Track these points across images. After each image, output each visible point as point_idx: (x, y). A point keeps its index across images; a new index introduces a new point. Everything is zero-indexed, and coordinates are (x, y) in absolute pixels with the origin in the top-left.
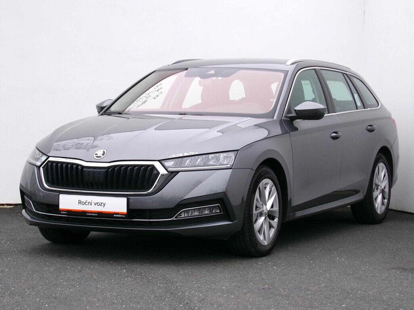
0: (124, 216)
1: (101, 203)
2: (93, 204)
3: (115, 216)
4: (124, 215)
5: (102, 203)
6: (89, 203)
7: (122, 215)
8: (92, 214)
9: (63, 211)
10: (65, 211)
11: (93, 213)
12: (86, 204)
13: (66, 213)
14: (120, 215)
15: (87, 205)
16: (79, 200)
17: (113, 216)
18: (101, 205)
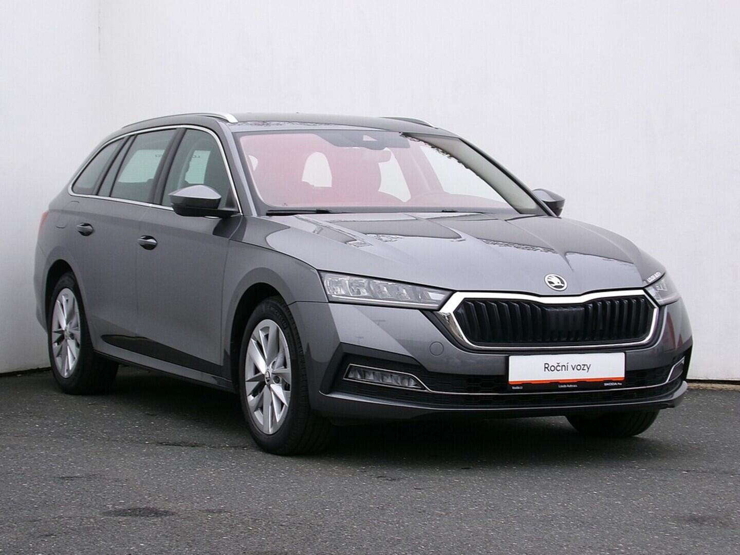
0: (621, 384)
1: (583, 365)
2: (570, 368)
3: (606, 384)
4: (620, 382)
6: (564, 367)
7: (617, 382)
8: (568, 386)
9: (515, 386)
11: (570, 384)
12: (558, 368)
13: (521, 388)
14: (614, 382)
15: (559, 370)
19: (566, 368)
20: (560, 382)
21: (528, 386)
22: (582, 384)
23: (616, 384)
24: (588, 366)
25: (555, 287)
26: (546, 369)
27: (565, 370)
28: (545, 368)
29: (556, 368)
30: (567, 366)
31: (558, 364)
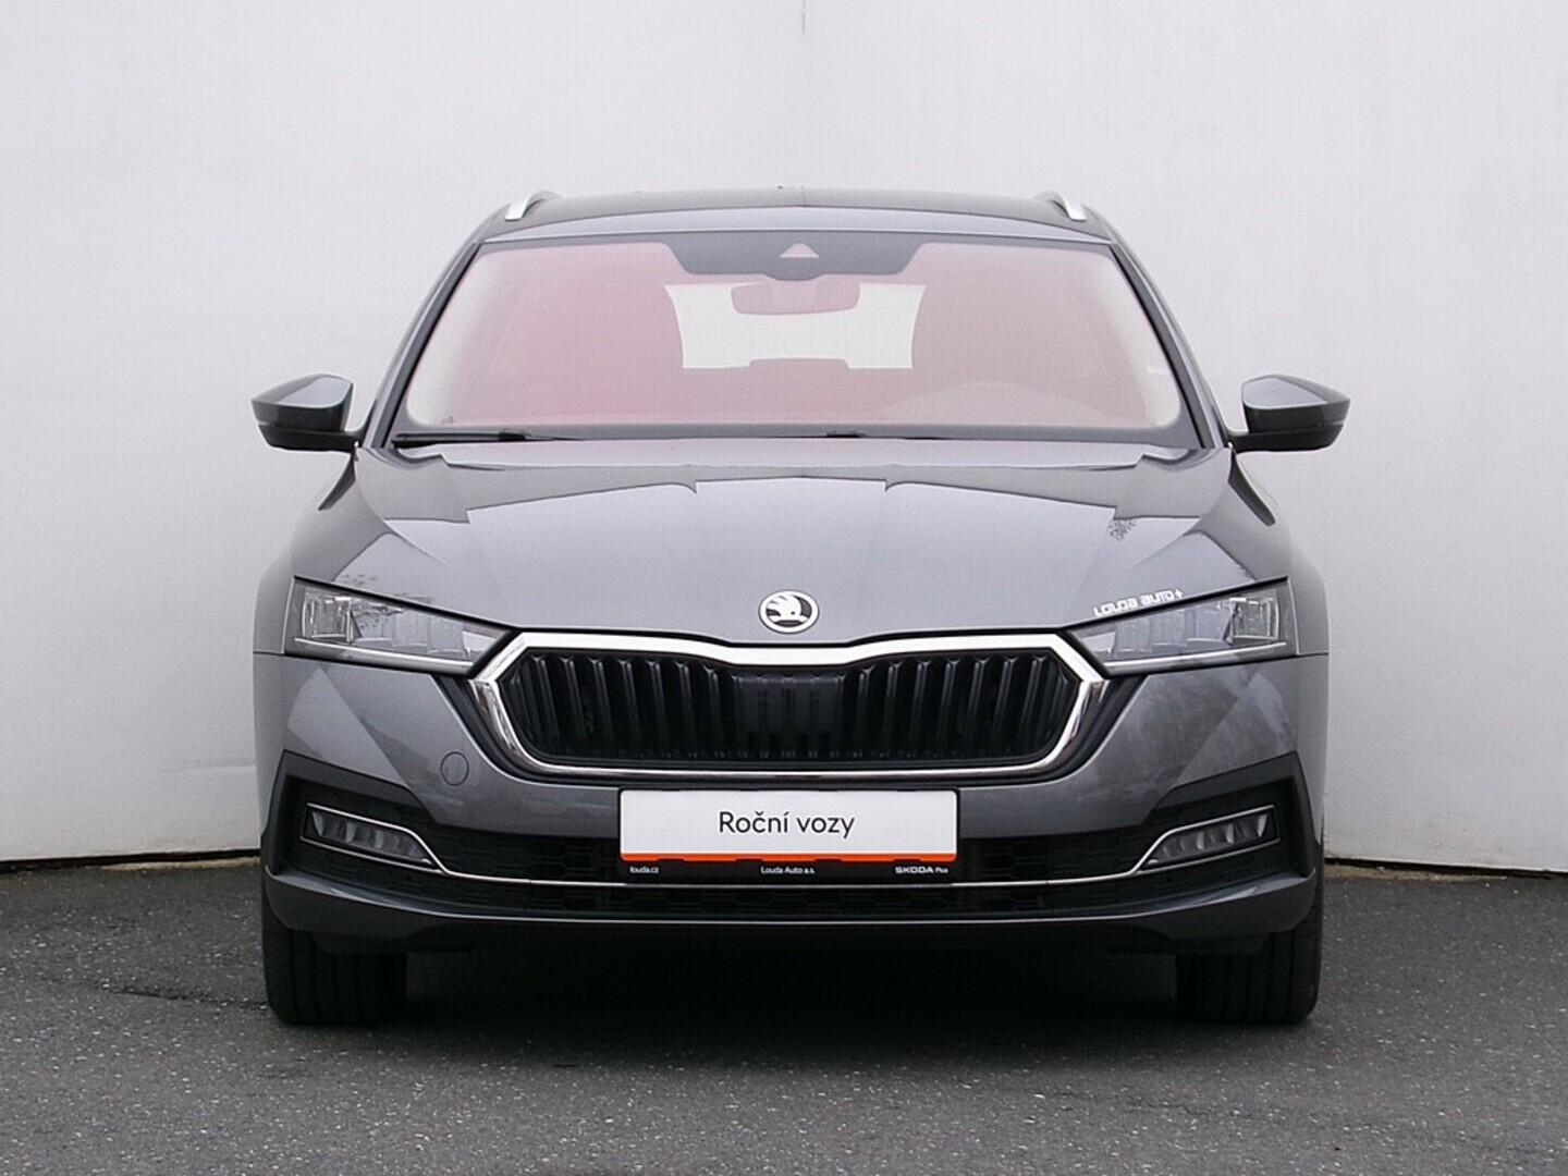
0: (946, 871)
1: (830, 819)
2: (793, 825)
3: (899, 870)
4: (943, 865)
5: (836, 820)
6: (774, 823)
7: (934, 865)
8: (787, 870)
9: (639, 864)
10: (650, 864)
11: (792, 865)
12: (759, 825)
14: (926, 865)
15: (763, 830)
16: (722, 814)
17: (894, 871)
18: (831, 831)
19: (783, 826)
20: (765, 860)
21: (673, 867)
22: (828, 867)
23: (930, 870)
24: (848, 824)
25: (778, 623)
26: (725, 826)
27: (779, 830)
28: (722, 823)
29: (752, 825)
30: (786, 820)
31: (759, 814)
